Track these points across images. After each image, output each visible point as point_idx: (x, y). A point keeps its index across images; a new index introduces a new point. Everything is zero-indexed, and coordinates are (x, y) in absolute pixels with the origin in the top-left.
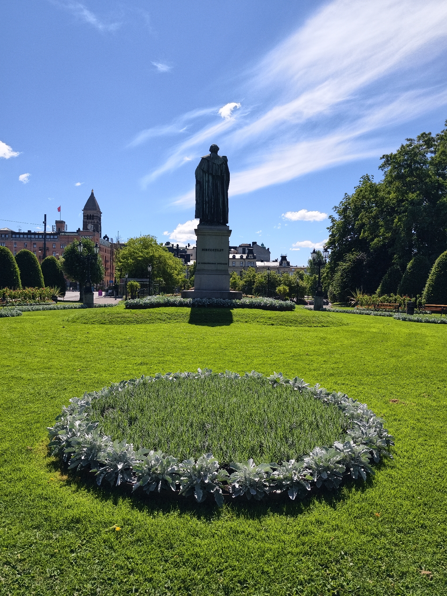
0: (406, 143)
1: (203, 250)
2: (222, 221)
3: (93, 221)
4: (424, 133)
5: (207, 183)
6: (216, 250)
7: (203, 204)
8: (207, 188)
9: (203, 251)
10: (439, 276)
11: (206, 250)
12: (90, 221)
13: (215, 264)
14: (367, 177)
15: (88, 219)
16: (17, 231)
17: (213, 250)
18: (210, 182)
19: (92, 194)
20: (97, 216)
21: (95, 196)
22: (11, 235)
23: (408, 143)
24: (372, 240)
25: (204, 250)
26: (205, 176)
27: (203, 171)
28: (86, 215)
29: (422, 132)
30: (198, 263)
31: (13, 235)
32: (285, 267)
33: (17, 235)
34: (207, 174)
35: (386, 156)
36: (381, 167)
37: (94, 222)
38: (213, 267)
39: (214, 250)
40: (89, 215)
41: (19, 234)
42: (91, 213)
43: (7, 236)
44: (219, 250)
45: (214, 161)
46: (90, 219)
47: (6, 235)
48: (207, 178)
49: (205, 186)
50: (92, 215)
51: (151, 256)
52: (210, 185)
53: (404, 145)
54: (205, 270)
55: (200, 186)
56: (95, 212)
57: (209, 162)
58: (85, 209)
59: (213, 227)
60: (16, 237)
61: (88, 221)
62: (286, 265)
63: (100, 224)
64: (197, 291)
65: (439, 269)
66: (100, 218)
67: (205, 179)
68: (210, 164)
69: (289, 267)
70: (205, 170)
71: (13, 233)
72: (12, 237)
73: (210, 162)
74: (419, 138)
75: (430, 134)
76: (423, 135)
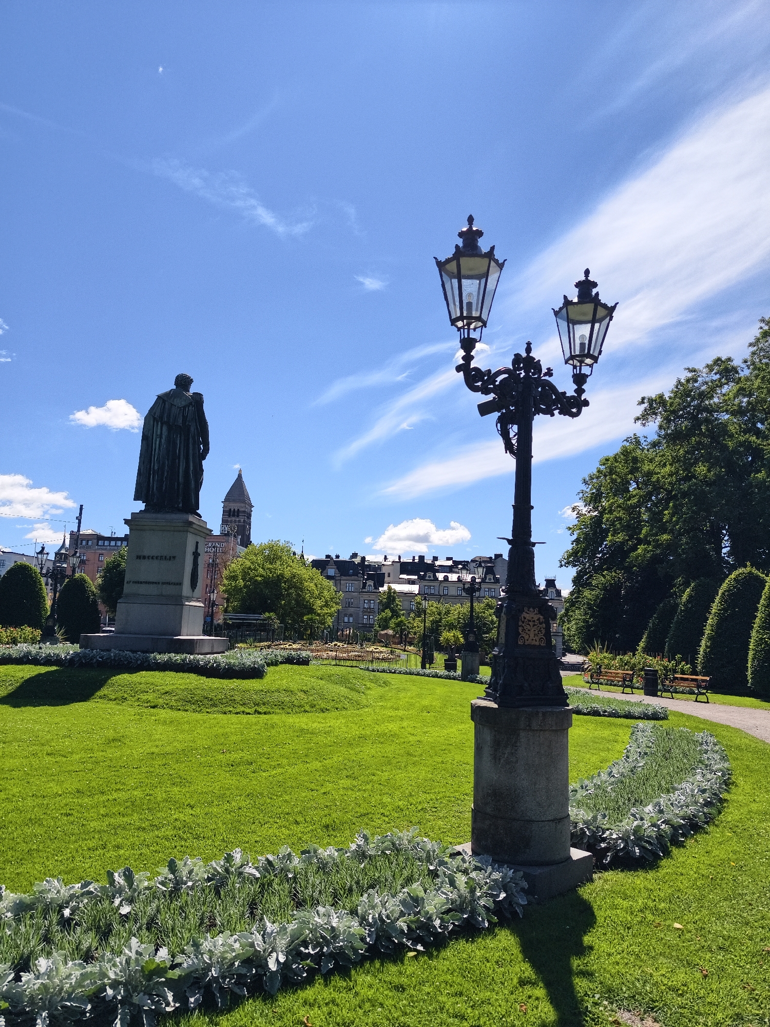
0: (684, 376)
1: (139, 557)
2: (181, 505)
3: (238, 519)
4: (719, 359)
5: (158, 440)
6: (161, 558)
7: (150, 474)
8: (157, 448)
9: (138, 560)
10: (722, 619)
11: (144, 557)
12: (233, 519)
13: (159, 583)
14: (635, 438)
15: (229, 516)
16: (108, 535)
17: (157, 558)
18: (164, 437)
19: (240, 476)
20: (244, 512)
21: (244, 479)
22: (95, 541)
23: (690, 375)
24: (634, 548)
25: (140, 559)
26: (158, 424)
27: (154, 419)
28: (227, 509)
29: (715, 357)
30: (127, 583)
31: (100, 542)
32: (554, 599)
33: (106, 542)
34: (159, 423)
35: (649, 399)
36: (638, 419)
37: (239, 521)
38: (152, 590)
39: (159, 558)
40: (232, 510)
41: (110, 539)
42: (234, 506)
43: (90, 543)
44: (168, 557)
45: (173, 401)
46: (234, 516)
47: (88, 541)
48: (159, 431)
49: (156, 444)
50: (236, 510)
51: (278, 576)
52: (163, 441)
53: (683, 381)
54: (139, 595)
55: (148, 445)
56: (243, 505)
57: (165, 404)
58: (228, 499)
59: (159, 516)
60: (104, 545)
61: (229, 519)
62: (555, 595)
63: (250, 524)
64: (118, 635)
65: (723, 605)
66: (250, 515)
67: (157, 432)
68: (167, 406)
69: (560, 598)
70: (156, 416)
71: (99, 538)
72: (98, 545)
73: (167, 403)
74: (710, 368)
75: (729, 359)
76: (718, 361)
